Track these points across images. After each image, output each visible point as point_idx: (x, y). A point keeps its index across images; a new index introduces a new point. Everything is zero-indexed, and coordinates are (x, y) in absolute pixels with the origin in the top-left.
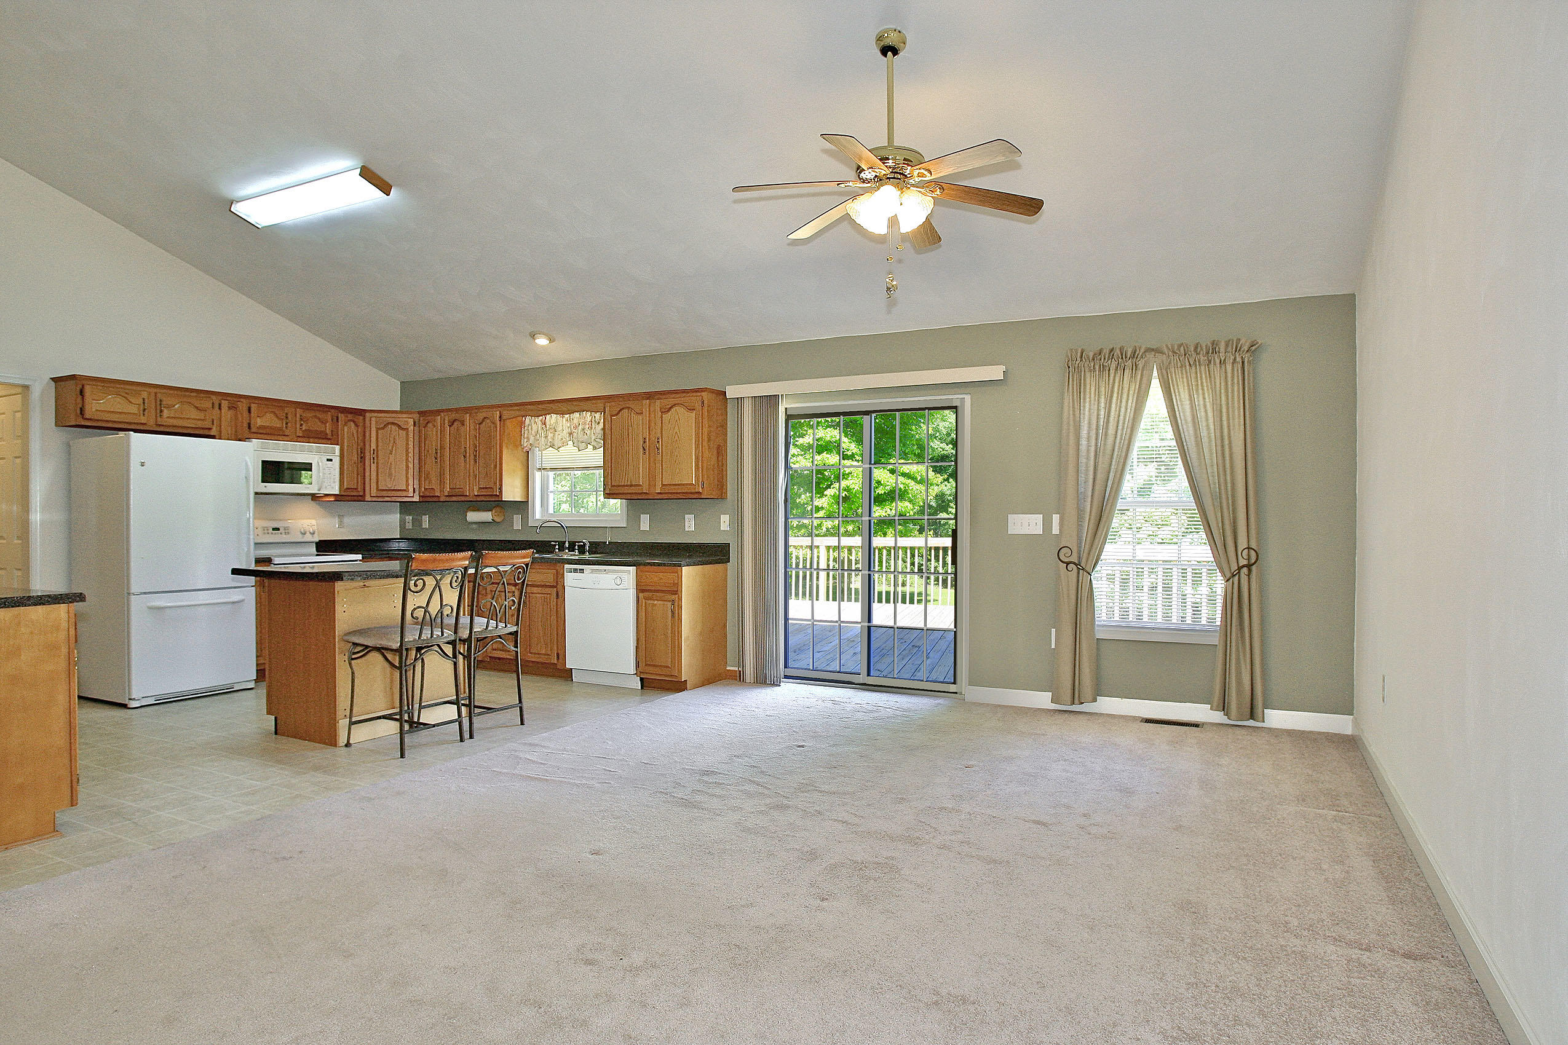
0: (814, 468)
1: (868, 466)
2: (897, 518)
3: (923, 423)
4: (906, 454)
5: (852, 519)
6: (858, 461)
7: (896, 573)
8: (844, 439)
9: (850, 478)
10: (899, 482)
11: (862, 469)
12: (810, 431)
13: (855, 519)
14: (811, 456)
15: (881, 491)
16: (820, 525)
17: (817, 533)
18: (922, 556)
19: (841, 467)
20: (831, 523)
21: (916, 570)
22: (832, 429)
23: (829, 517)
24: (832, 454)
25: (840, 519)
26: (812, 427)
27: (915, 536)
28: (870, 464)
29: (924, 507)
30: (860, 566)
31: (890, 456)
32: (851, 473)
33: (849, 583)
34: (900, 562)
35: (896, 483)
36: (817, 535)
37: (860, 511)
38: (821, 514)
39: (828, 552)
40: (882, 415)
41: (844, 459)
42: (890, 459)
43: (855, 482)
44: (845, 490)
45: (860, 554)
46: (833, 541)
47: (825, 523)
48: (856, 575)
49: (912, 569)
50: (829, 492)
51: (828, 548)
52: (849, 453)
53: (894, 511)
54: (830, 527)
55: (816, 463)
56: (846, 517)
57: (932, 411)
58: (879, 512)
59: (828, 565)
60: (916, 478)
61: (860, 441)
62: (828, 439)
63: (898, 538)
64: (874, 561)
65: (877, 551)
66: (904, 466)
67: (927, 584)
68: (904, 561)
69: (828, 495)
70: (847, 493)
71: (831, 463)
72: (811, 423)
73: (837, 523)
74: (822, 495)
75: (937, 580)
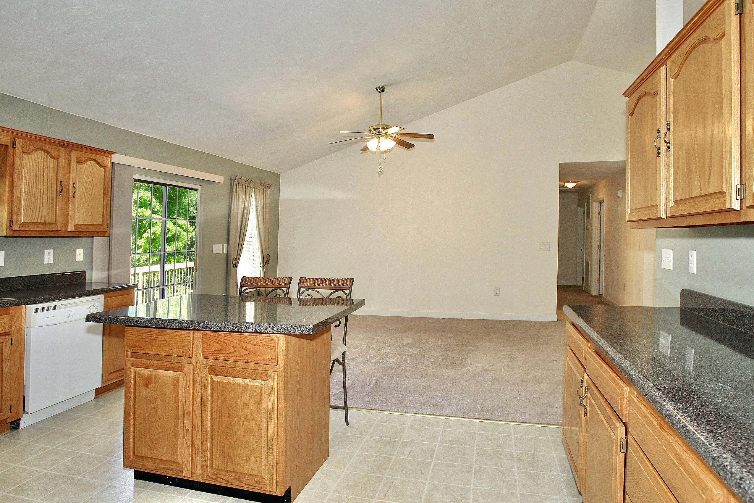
0: (137, 218)
1: (164, 219)
2: (175, 252)
3: (187, 196)
4: (180, 213)
5: (156, 253)
6: (160, 215)
7: (174, 285)
8: (154, 200)
9: (156, 226)
10: (177, 230)
11: (161, 220)
12: (136, 191)
13: (157, 253)
14: (136, 209)
15: (169, 235)
16: (139, 259)
17: (138, 264)
18: (184, 274)
19: (151, 218)
20: (145, 256)
21: (182, 282)
22: (148, 191)
23: (145, 253)
24: (147, 209)
25: (150, 253)
26: (137, 188)
27: (182, 262)
28: (165, 218)
29: (186, 245)
30: (159, 284)
31: (174, 214)
32: (156, 223)
33: (154, 295)
34: (176, 278)
35: (176, 230)
36: (138, 266)
37: (160, 248)
38: (140, 251)
39: (144, 277)
40: (171, 188)
41: (153, 213)
42: (174, 216)
43: (157, 229)
44: (153, 234)
45: (159, 276)
46: (145, 269)
47: (142, 257)
48: (157, 290)
49: (180, 282)
50: (145, 235)
51: (143, 274)
52: (156, 210)
53: (174, 248)
54: (145, 259)
55: (138, 214)
56: (153, 252)
57: (190, 190)
58: (169, 248)
59: (143, 286)
60: (184, 228)
61: (161, 202)
62: (145, 198)
63: (176, 264)
64: (165, 279)
65: (167, 272)
66: (179, 221)
67: (186, 288)
68: (178, 278)
69: (145, 238)
70: (154, 236)
71: (147, 215)
72: (137, 185)
73: (149, 256)
74: (141, 237)
75: (189, 286)
